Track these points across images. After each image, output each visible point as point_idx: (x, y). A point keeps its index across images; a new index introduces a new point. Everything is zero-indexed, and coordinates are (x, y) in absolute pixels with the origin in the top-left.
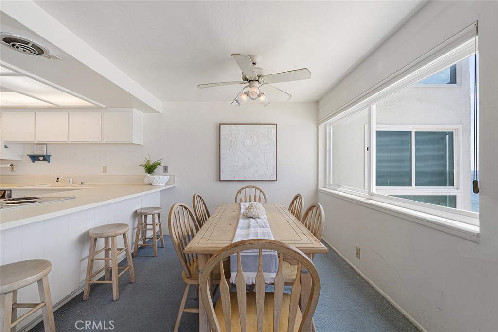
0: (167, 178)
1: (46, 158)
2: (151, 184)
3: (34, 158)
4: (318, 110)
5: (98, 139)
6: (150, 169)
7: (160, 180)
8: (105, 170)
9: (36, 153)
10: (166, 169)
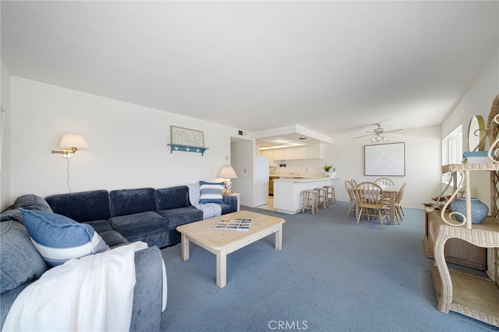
0: (336, 173)
1: (285, 166)
2: (328, 176)
3: (281, 166)
4: (441, 130)
5: (306, 158)
6: (327, 170)
7: (332, 174)
8: (307, 170)
9: (282, 164)
10: (334, 170)
